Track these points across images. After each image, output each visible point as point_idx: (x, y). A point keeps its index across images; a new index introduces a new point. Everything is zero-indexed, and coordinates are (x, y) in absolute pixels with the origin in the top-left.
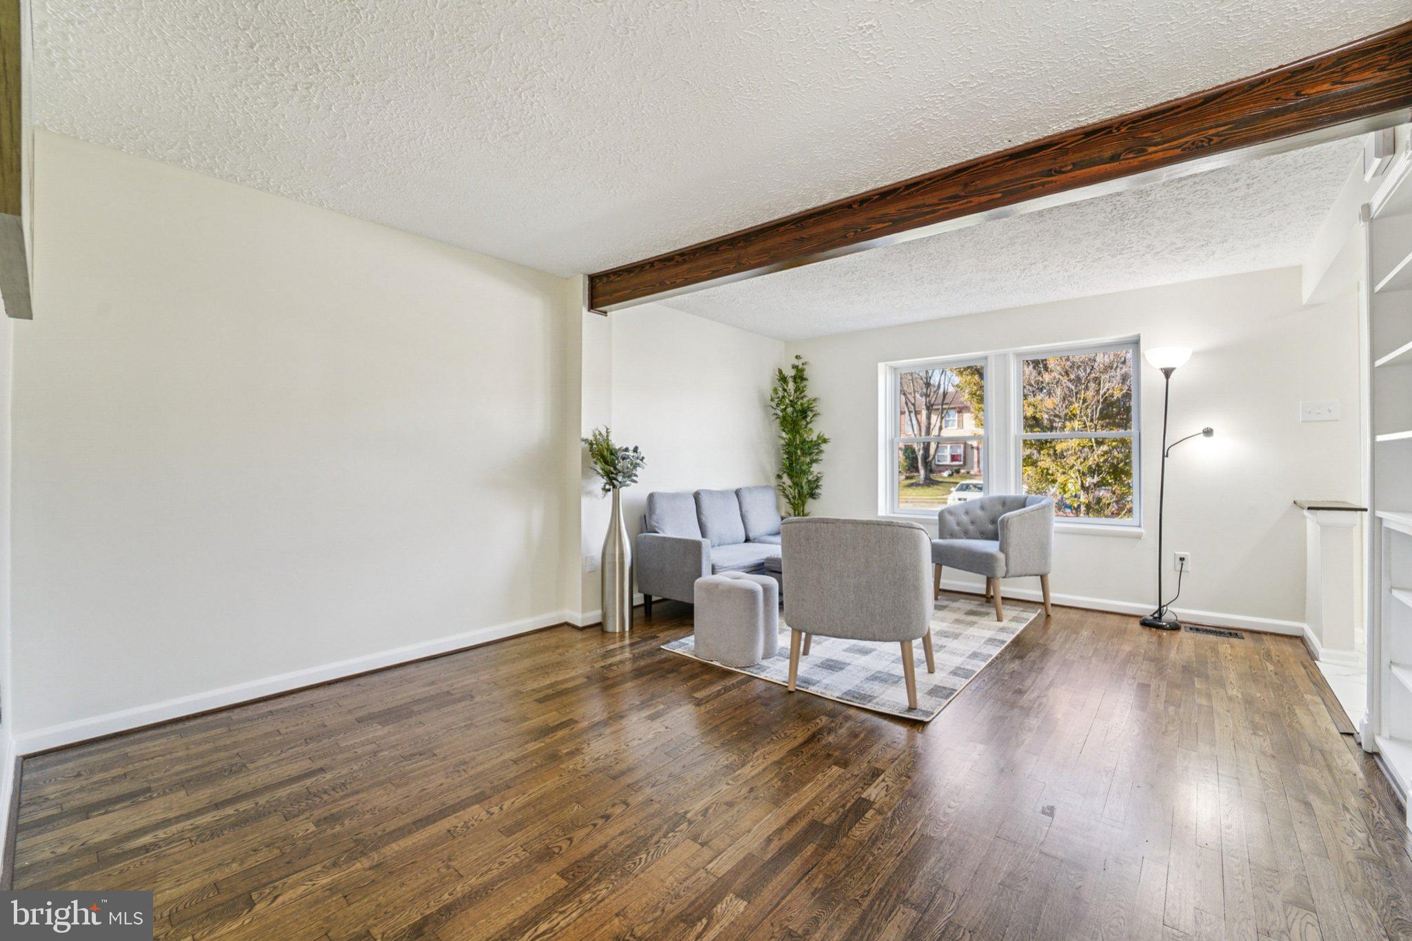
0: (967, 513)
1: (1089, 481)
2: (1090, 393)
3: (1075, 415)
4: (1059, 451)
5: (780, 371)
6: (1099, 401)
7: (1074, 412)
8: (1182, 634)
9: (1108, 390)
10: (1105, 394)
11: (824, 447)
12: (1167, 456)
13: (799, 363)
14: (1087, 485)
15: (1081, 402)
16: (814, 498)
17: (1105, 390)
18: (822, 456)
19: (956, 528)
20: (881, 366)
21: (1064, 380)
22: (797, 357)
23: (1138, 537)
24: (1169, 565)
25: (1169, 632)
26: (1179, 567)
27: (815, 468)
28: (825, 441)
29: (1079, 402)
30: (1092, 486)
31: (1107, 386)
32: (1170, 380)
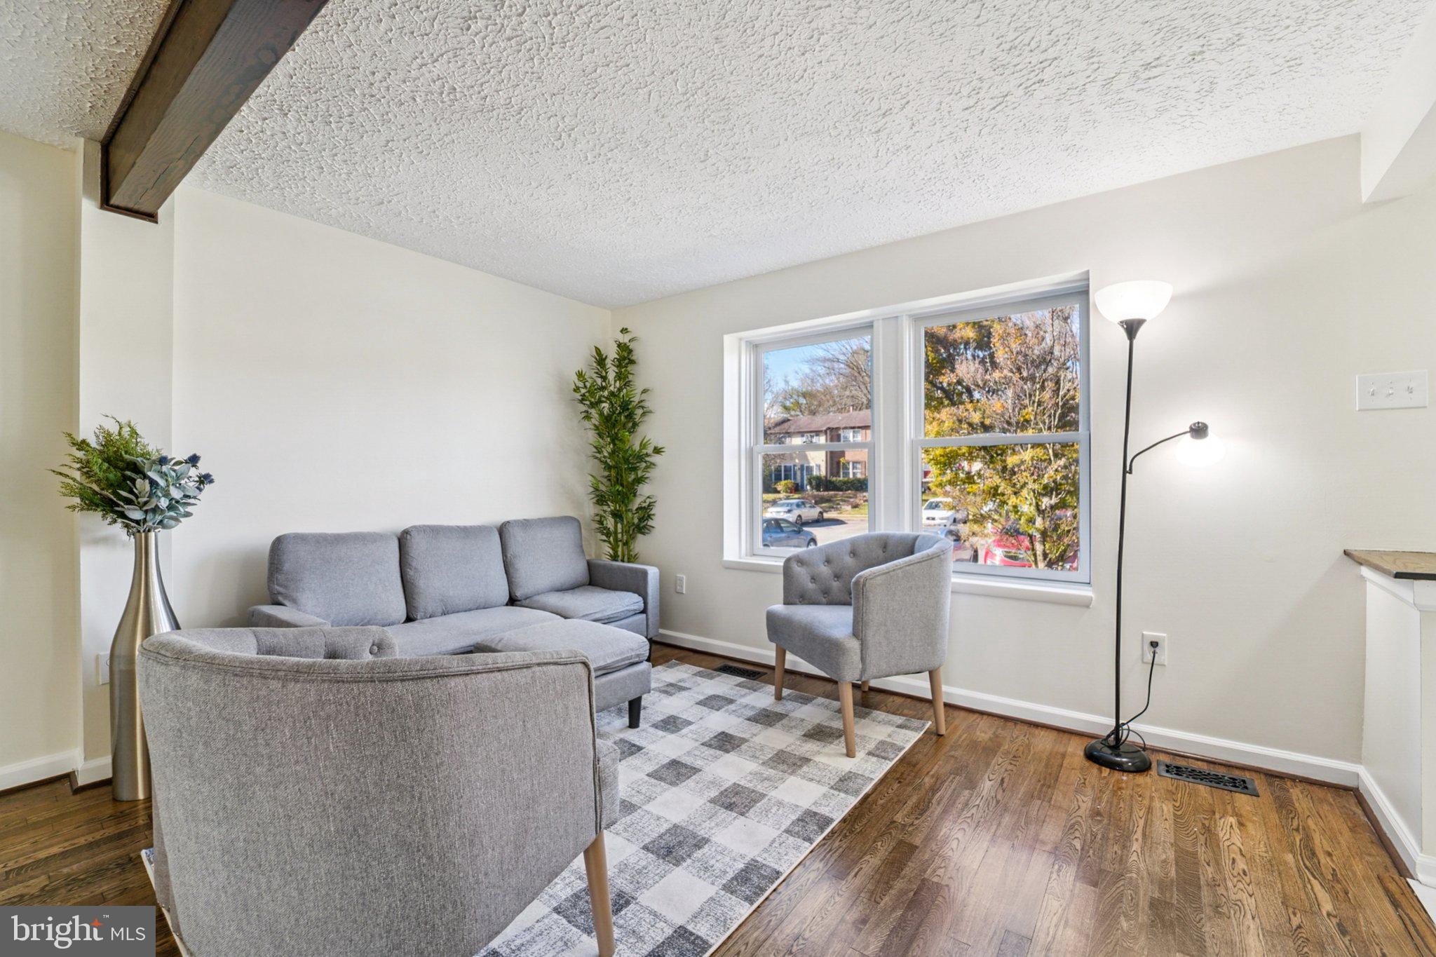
0: (828, 561)
1: (1046, 502)
2: (1047, 395)
3: (1028, 421)
4: (1010, 466)
5: (597, 350)
6: (1058, 404)
7: (1027, 417)
8: (1154, 783)
9: (1069, 390)
10: (1065, 396)
11: (656, 459)
12: (1130, 472)
13: (624, 339)
14: (1044, 508)
15: (1036, 405)
16: (644, 534)
17: (1065, 391)
18: (652, 473)
19: (811, 586)
20: (729, 340)
21: (1016, 377)
22: (624, 331)
23: (1085, 604)
24: (1133, 651)
25: (1131, 775)
26: (1149, 657)
27: (644, 490)
28: (657, 451)
29: (1033, 407)
30: (1048, 509)
31: (1068, 385)
32: (1135, 342)
